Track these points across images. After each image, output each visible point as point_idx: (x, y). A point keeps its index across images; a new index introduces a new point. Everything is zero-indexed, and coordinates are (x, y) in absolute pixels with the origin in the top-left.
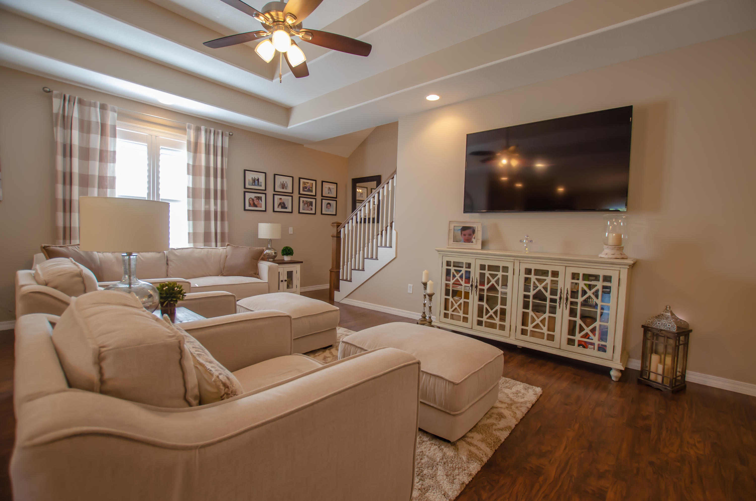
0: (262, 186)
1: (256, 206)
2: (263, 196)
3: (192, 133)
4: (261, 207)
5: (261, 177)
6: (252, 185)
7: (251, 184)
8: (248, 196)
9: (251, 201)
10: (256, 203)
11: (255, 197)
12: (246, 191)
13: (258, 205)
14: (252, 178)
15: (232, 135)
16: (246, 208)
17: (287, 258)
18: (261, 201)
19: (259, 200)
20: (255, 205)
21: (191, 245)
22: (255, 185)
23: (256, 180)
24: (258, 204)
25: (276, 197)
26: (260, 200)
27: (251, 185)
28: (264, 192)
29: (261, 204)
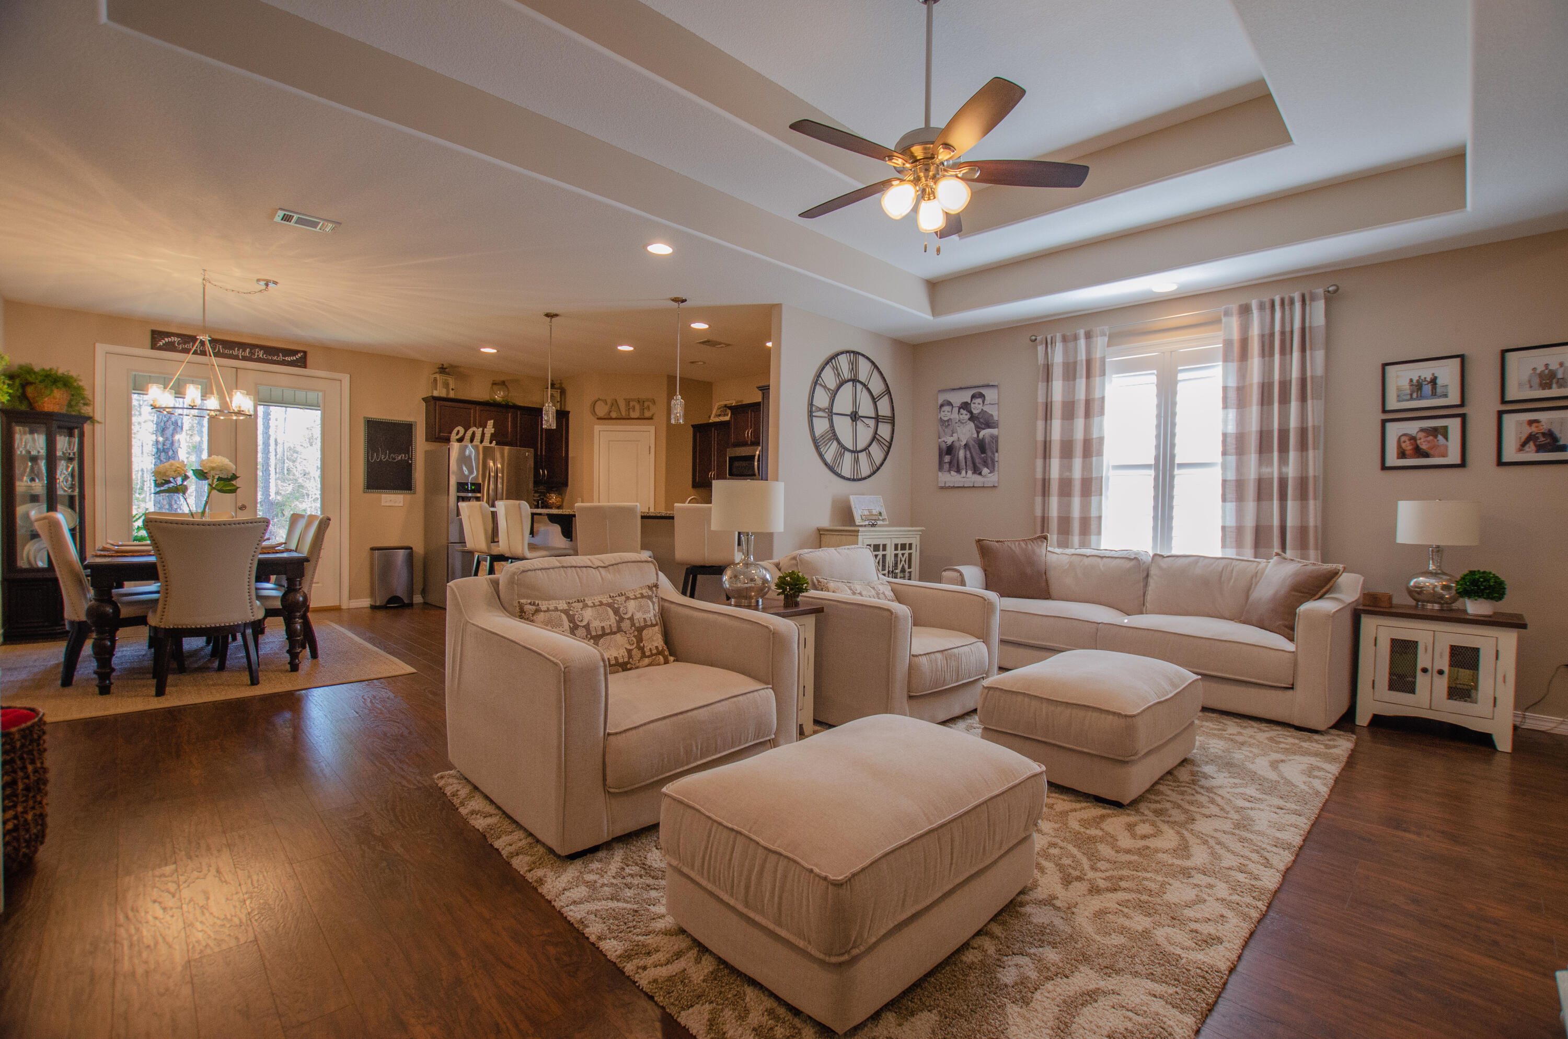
0: (1450, 395)
1: (1426, 455)
2: (1454, 425)
3: (1234, 323)
4: (1444, 455)
5: (1447, 374)
6: (1412, 399)
7: (1409, 397)
8: (1395, 431)
9: (1408, 442)
10: (1424, 446)
11: (1422, 430)
12: (1388, 417)
13: (1431, 452)
14: (1411, 380)
15: (1336, 291)
16: (1389, 463)
17: (1474, 607)
18: (1446, 438)
19: (1436, 437)
20: (1419, 452)
21: (1231, 553)
22: (1420, 397)
23: (1426, 383)
24: (1434, 447)
25: (1510, 421)
26: (1440, 437)
27: (1408, 400)
28: (1460, 412)
29: (1446, 447)
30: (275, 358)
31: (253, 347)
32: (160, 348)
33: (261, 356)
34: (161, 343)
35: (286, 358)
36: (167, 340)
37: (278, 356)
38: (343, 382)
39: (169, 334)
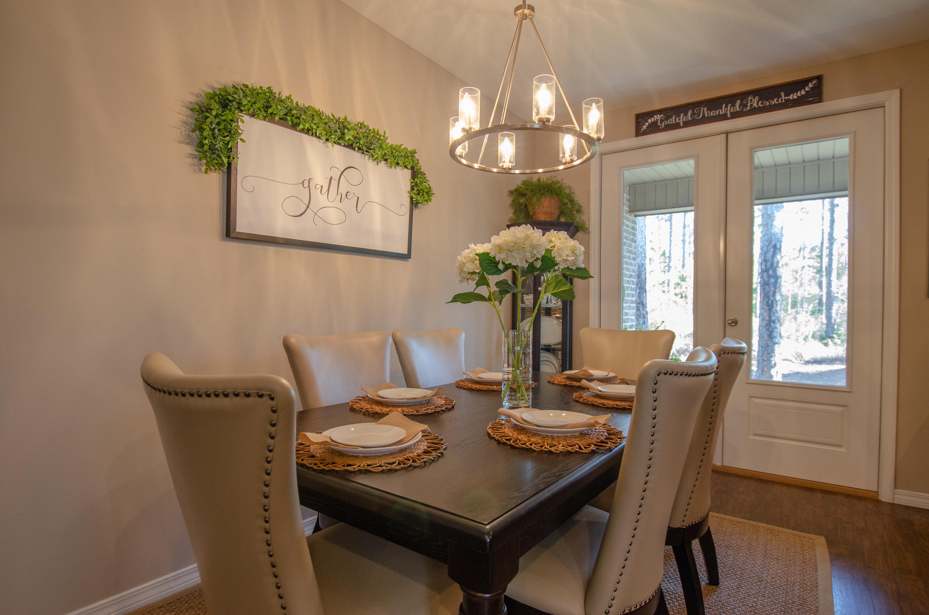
30: (775, 101)
31: (743, 95)
32: (645, 133)
33: (755, 105)
34: (645, 127)
35: (791, 97)
36: (650, 121)
37: (780, 96)
38: (887, 108)
39: (651, 114)
